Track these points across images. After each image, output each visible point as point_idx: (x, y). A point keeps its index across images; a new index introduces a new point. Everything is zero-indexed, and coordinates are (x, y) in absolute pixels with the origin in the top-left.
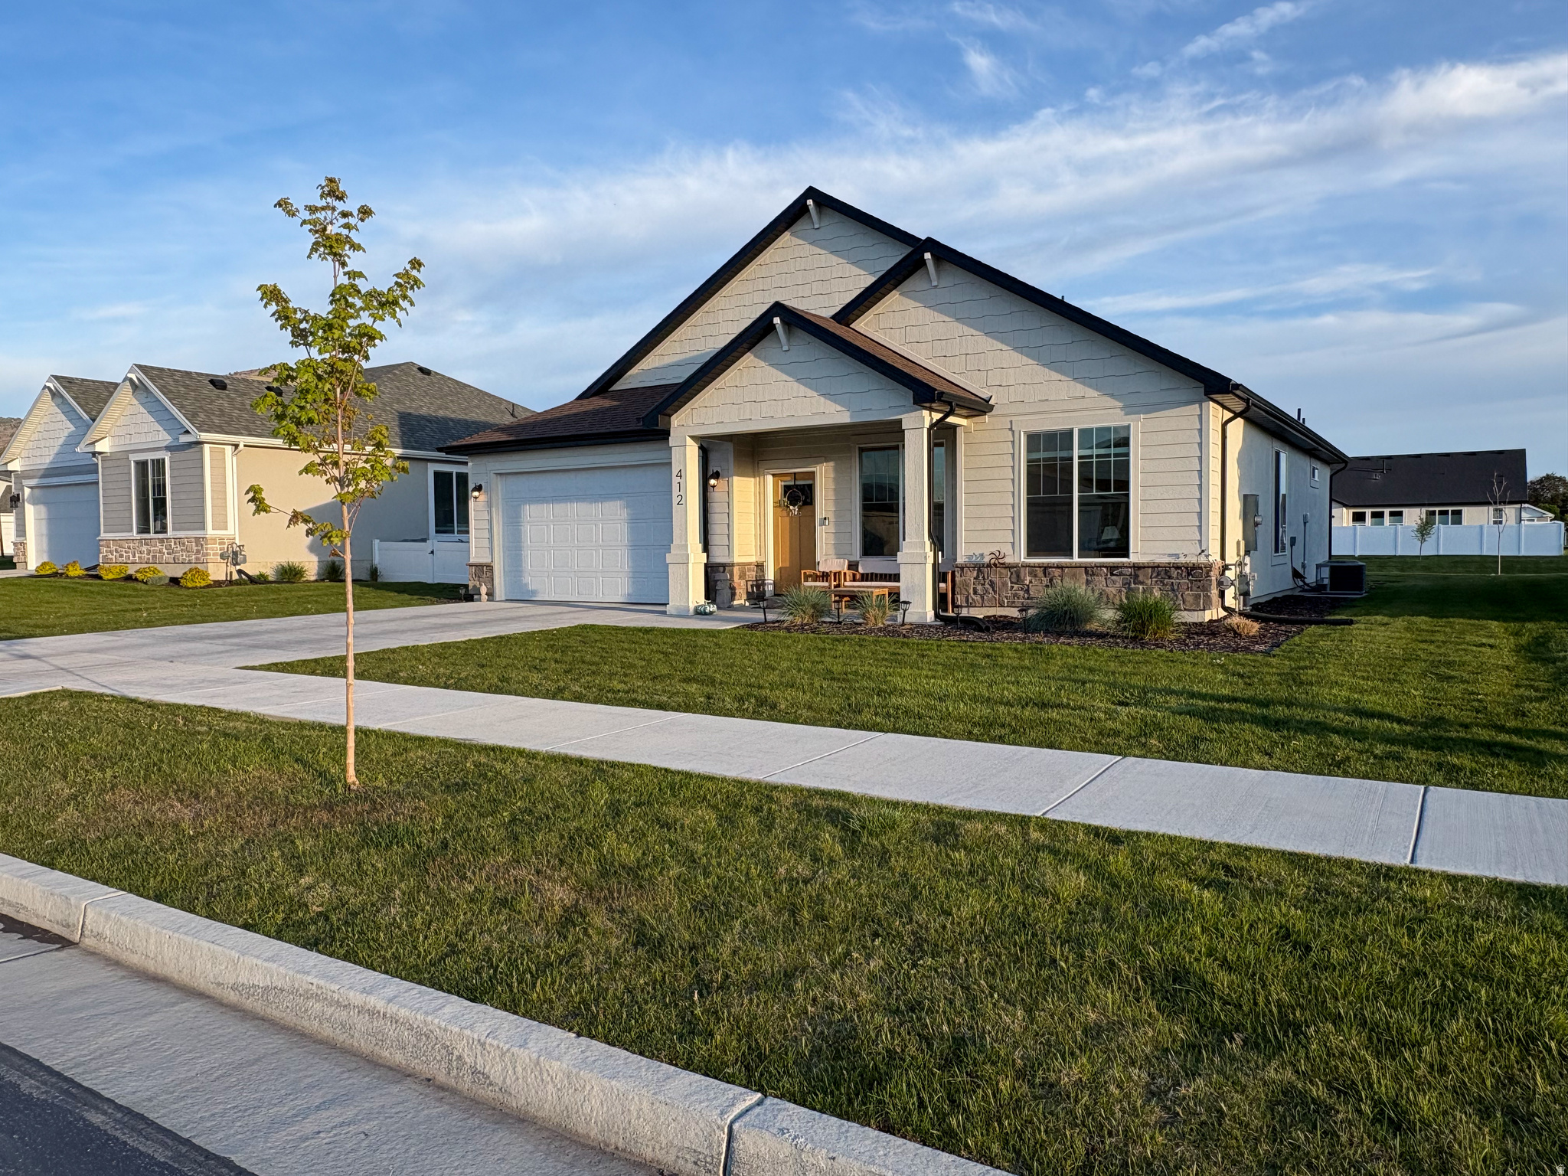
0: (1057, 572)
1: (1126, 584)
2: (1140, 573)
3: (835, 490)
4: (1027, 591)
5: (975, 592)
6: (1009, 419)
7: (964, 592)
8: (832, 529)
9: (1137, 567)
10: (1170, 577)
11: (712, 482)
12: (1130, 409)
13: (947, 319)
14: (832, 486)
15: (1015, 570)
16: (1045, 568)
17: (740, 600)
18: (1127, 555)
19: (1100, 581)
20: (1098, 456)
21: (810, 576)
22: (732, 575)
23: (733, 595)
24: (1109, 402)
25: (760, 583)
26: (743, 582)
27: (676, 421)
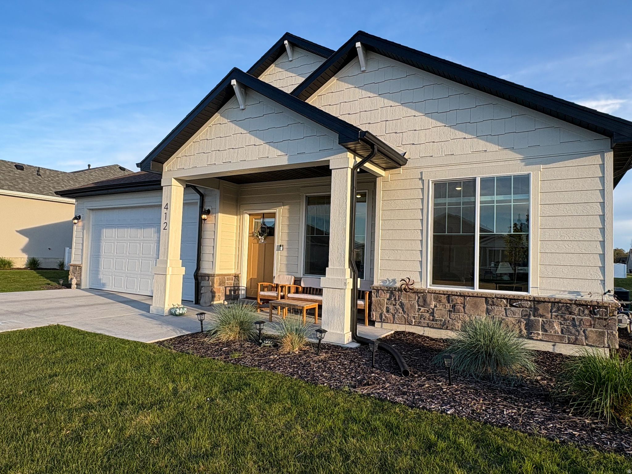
0: (460, 300)
1: (526, 316)
2: (540, 307)
3: (289, 225)
4: (432, 314)
5: (388, 311)
6: (419, 171)
7: (378, 309)
8: (285, 253)
9: (537, 301)
10: (571, 313)
11: (204, 216)
12: (528, 161)
13: (372, 95)
14: (286, 223)
15: (422, 295)
16: (449, 296)
17: (219, 300)
18: (527, 290)
19: (499, 311)
20: (498, 202)
21: (266, 287)
22: (213, 283)
23: (213, 297)
24: (510, 154)
25: (236, 288)
26: (222, 288)
27: (166, 167)
